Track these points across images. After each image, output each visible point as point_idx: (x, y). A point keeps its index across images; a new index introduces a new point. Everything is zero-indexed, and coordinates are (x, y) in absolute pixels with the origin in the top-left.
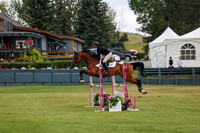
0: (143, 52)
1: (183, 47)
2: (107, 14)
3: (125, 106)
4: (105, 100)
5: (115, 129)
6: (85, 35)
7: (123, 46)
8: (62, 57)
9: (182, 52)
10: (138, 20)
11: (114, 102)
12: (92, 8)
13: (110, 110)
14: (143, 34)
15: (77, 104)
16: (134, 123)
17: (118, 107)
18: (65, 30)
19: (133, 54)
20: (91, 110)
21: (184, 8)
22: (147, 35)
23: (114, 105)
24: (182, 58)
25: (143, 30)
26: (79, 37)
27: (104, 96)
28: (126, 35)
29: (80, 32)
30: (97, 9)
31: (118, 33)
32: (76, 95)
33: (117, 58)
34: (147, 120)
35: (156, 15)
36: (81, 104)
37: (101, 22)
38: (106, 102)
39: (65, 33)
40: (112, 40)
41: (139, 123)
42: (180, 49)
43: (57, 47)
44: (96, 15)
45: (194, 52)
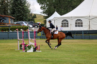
0: (43, 23)
1: (62, 21)
2: (26, 5)
3: (35, 50)
4: (25, 47)
5: (30, 61)
6: (15, 15)
7: (34, 20)
8: (4, 26)
9: (62, 23)
10: (41, 8)
11: (29, 47)
12: (19, 2)
13: (28, 51)
14: (44, 15)
15: (11, 49)
16: (39, 57)
17: (31, 50)
18: (5, 12)
19: (39, 24)
20: (18, 51)
21: (63, 2)
22: (46, 15)
23: (29, 49)
24: (62, 26)
25: (44, 13)
26: (12, 16)
27: (25, 45)
28: (35, 15)
29: (13, 13)
30: (21, 2)
31: (32, 14)
32: (11, 44)
33: (31, 26)
34: (45, 56)
35: (49, 6)
36: (13, 48)
37: (23, 9)
38: (26, 47)
39: (5, 14)
40: (29, 17)
41: (41, 58)
42: (61, 22)
43: (1, 21)
44: (21, 5)
45: (68, 23)
